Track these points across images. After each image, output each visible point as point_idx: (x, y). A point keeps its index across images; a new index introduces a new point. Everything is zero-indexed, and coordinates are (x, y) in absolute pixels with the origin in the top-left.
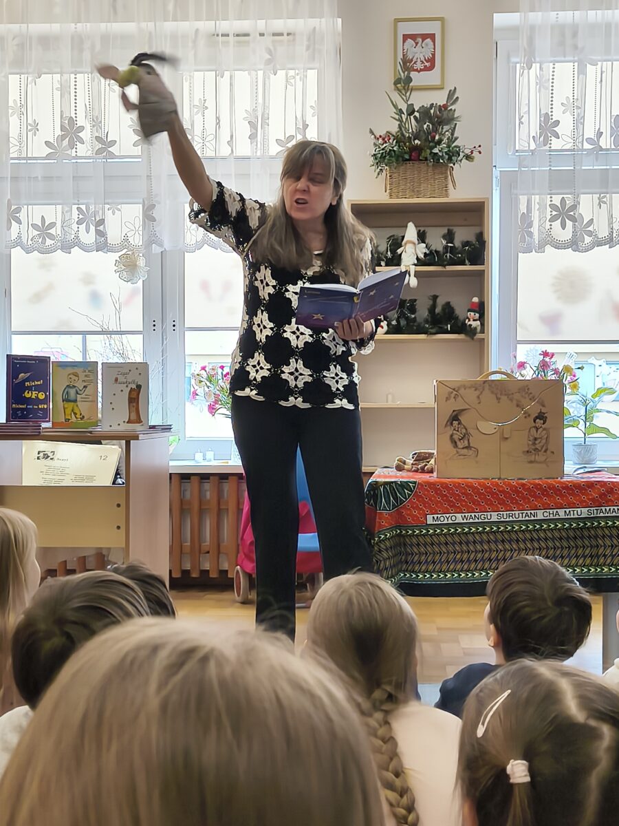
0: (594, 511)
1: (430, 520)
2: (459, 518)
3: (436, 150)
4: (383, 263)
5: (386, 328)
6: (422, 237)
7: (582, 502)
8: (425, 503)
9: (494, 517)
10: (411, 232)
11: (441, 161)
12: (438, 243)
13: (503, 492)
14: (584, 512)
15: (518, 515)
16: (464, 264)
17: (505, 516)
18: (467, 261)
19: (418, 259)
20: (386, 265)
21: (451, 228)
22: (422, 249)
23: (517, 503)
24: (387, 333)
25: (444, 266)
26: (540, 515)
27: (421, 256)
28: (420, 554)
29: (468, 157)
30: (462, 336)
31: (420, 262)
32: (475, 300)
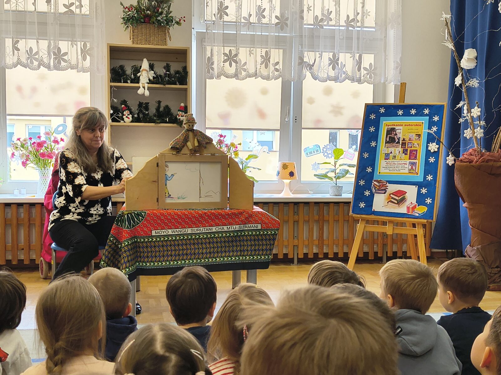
0: (242, 227)
1: (154, 233)
2: (170, 232)
3: (159, 18)
4: (129, 81)
5: (131, 119)
6: (151, 67)
7: (236, 222)
8: (151, 224)
9: (189, 231)
10: (145, 65)
11: (162, 25)
12: (161, 71)
13: (195, 217)
14: (237, 227)
15: (203, 230)
16: (175, 84)
17: (195, 230)
18: (177, 83)
19: (149, 80)
20: (131, 83)
21: (168, 63)
22: (151, 74)
23: (202, 223)
24: (132, 122)
25: (165, 85)
26: (214, 229)
27: (152, 78)
28: (148, 252)
29: (178, 23)
30: (175, 125)
31: (150, 82)
32: (182, 105)
